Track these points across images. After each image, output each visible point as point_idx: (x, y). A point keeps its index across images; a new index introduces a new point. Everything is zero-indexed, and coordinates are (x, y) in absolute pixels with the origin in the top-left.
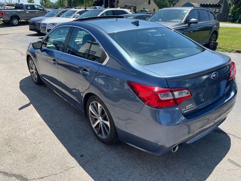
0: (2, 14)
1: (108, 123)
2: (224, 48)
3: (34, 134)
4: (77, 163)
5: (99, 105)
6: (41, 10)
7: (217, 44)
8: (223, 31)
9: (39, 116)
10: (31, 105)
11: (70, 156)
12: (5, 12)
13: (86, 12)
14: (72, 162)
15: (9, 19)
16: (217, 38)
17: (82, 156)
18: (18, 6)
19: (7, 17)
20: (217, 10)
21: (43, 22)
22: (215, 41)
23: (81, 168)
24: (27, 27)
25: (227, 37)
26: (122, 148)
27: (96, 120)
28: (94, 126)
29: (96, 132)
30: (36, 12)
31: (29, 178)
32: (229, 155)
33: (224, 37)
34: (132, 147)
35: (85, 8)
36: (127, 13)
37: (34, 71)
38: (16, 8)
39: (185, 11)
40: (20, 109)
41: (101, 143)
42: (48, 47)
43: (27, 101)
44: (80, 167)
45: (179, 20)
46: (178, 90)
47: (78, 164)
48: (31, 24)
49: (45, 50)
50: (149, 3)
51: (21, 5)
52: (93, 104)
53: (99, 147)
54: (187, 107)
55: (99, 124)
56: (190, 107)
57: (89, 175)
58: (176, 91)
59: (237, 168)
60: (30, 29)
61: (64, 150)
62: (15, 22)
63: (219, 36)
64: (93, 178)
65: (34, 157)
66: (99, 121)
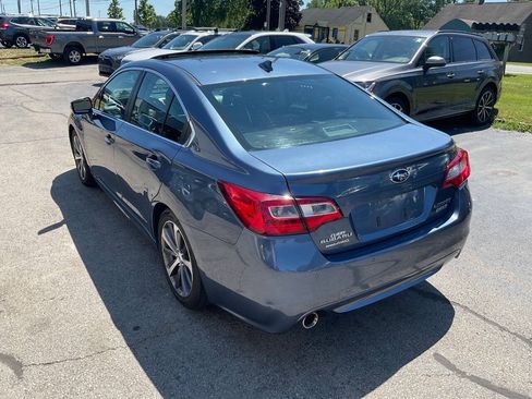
0: (49, 40)
1: (189, 264)
2: (511, 121)
3: (54, 282)
4: (124, 342)
5: (176, 228)
6: (129, 32)
7: (495, 112)
8: (519, 84)
9: (73, 247)
10: (65, 226)
11: (113, 326)
12: (54, 36)
13: (216, 40)
14: (115, 337)
15: (61, 51)
16: (495, 99)
17: (136, 328)
18: (82, 25)
19: (58, 46)
20: (511, 37)
21: (126, 58)
22: (492, 104)
23: (129, 351)
24: (96, 67)
25: (522, 97)
26: (220, 318)
27: (175, 258)
28: (170, 270)
29: (174, 284)
30: (117, 36)
31: (25, 362)
32: (440, 347)
33: (517, 96)
34: (231, 315)
35: (216, 31)
36: (302, 42)
37: (81, 158)
38: (78, 29)
39: (419, 40)
40: (40, 233)
41: (181, 306)
42: (105, 111)
43: (60, 217)
44: (128, 348)
45: (405, 60)
46: (311, 202)
47: (124, 344)
48: (103, 63)
49: (98, 117)
50: (369, 20)
51: (90, 21)
52: (167, 227)
53: (173, 314)
54: (333, 237)
55: (177, 267)
56: (340, 237)
57: (141, 364)
58: (305, 203)
59: (448, 371)
60: (102, 73)
61: (106, 315)
62: (75, 56)
63: (503, 95)
64: (145, 370)
65: (44, 324)
66: (177, 261)
